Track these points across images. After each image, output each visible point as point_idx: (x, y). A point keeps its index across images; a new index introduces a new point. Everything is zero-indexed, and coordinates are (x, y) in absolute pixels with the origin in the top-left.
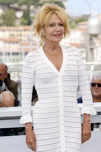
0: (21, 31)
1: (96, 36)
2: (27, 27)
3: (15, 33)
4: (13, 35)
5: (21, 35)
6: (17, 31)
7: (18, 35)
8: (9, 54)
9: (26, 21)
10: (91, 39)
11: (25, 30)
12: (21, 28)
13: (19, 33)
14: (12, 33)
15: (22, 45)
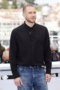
0: (11, 12)
1: (46, 16)
2: (15, 10)
3: (8, 13)
4: (7, 14)
5: (11, 14)
6: (9, 11)
7: (10, 14)
8: (5, 24)
9: (14, 7)
10: (43, 18)
11: (14, 11)
12: (12, 10)
13: (10, 13)
14: (6, 13)
15: (12, 19)
